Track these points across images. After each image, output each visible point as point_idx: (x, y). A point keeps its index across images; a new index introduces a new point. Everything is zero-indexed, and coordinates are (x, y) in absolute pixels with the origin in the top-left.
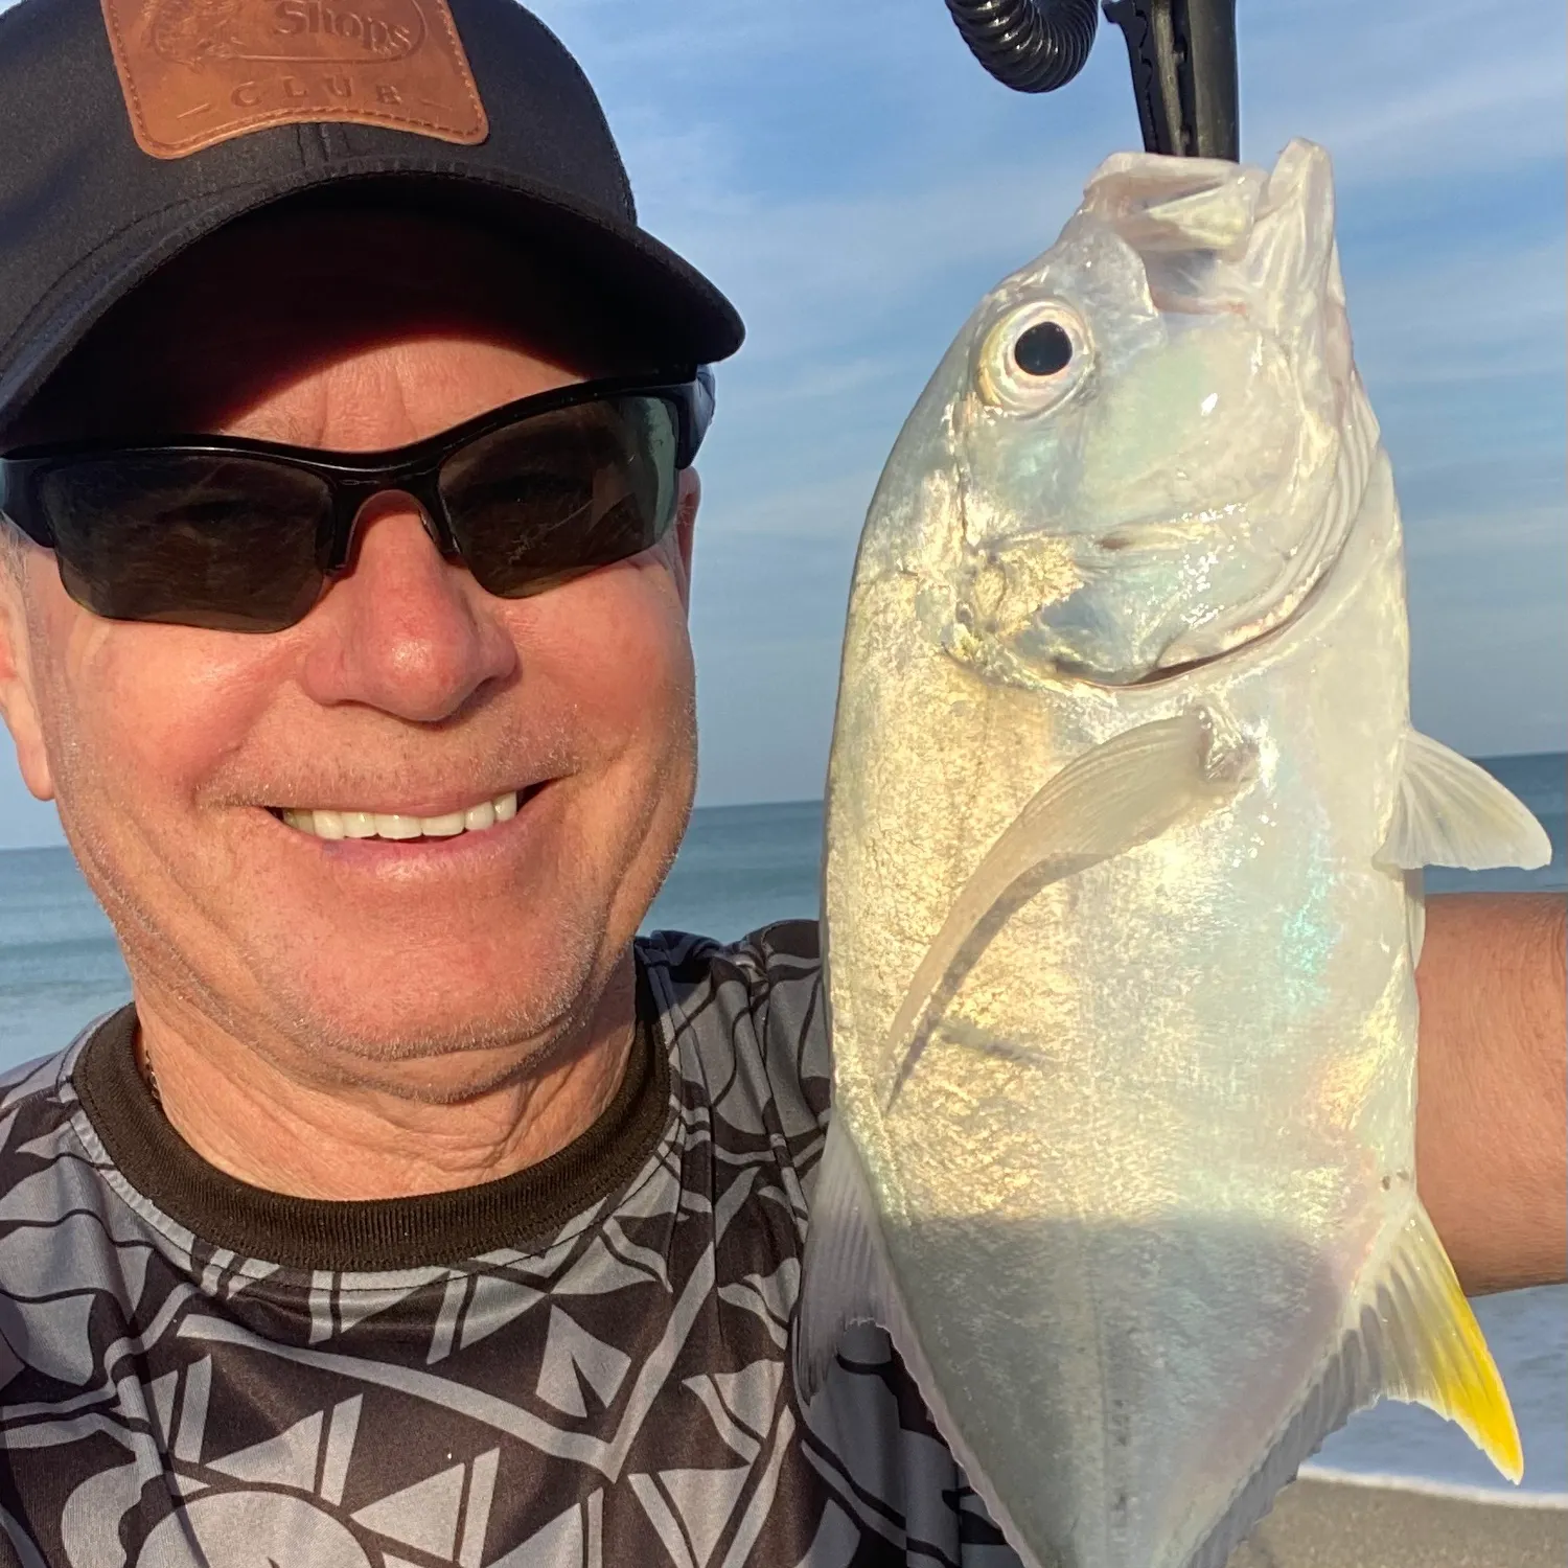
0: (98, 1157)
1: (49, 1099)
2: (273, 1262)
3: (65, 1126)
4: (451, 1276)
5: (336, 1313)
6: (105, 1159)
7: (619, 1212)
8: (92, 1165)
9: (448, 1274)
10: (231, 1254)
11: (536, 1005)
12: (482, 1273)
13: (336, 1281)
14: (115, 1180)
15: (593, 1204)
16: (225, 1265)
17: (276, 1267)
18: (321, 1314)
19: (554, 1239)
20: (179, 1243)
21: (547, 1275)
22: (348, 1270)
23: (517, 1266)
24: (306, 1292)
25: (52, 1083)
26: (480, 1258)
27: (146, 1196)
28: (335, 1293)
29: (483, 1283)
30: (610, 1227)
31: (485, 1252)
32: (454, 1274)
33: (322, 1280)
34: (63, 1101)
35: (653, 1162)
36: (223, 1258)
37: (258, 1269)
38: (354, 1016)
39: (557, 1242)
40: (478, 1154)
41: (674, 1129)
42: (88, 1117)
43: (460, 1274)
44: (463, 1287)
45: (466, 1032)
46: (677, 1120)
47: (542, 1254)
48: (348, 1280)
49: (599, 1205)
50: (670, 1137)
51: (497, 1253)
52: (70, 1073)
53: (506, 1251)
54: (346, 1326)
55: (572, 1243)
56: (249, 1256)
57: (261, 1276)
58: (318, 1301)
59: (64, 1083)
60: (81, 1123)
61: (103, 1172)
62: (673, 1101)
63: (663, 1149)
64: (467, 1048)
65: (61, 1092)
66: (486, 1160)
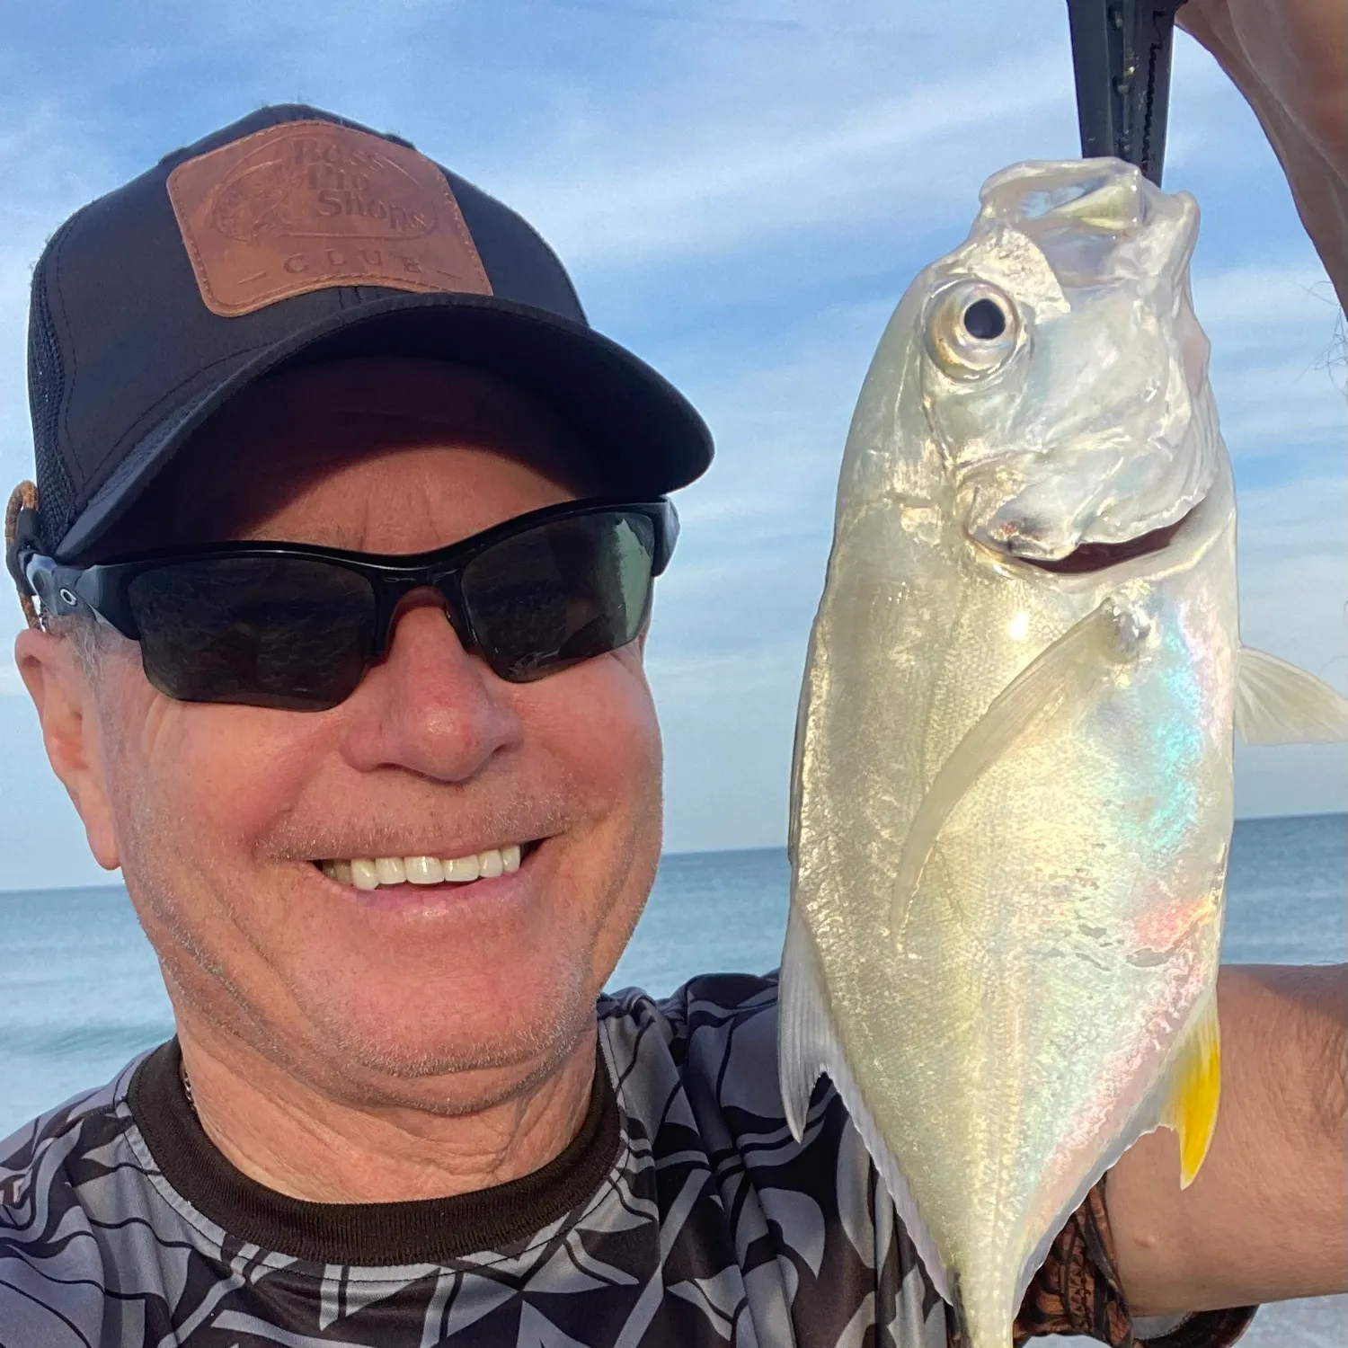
0: (149, 1163)
1: (108, 1115)
2: (292, 1255)
3: (120, 1138)
4: (442, 1272)
5: (342, 1300)
6: (153, 1166)
7: (580, 1226)
8: (141, 1170)
9: (439, 1270)
10: (256, 1249)
11: (540, 1027)
12: (467, 1271)
13: (345, 1273)
14: (161, 1183)
15: (558, 1218)
16: (250, 1257)
17: (295, 1259)
18: (329, 1298)
19: (528, 1244)
20: (211, 1239)
21: (520, 1275)
22: (354, 1265)
23: (496, 1266)
24: (320, 1280)
25: (110, 1102)
26: (466, 1258)
27: (186, 1199)
28: (343, 1283)
29: (468, 1278)
30: (573, 1237)
31: (469, 1254)
32: (444, 1270)
33: (333, 1272)
34: (120, 1116)
35: (607, 1186)
36: (250, 1251)
37: (279, 1260)
38: (389, 1036)
39: (530, 1247)
40: (483, 1160)
41: (624, 1157)
42: (140, 1130)
43: (450, 1271)
44: (451, 1280)
45: (483, 1050)
46: (626, 1151)
47: (517, 1257)
48: (356, 1273)
49: (563, 1219)
50: (621, 1164)
51: (480, 1254)
52: (124, 1094)
53: (487, 1253)
54: (350, 1310)
55: (542, 1249)
56: (273, 1250)
57: (280, 1266)
58: (329, 1289)
59: (119, 1103)
60: (134, 1135)
61: (150, 1176)
62: (624, 1135)
63: (614, 1175)
64: (483, 1067)
65: (117, 1110)
66: (489, 1165)
